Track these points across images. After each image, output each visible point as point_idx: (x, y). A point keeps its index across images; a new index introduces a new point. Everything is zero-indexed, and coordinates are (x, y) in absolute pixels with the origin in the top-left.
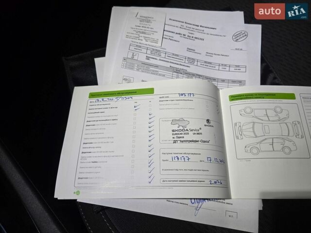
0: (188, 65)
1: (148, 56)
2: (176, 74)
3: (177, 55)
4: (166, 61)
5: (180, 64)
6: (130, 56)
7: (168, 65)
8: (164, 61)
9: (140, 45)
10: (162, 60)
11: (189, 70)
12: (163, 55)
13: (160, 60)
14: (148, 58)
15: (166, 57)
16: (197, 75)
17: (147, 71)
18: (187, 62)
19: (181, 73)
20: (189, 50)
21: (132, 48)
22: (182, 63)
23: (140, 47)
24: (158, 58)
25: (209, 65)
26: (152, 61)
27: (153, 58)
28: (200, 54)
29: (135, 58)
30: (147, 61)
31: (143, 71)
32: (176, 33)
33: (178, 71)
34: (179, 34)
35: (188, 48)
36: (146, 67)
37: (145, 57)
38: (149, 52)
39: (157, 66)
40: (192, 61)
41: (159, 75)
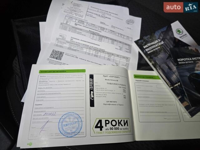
0: (100, 31)
1: (76, 23)
2: (92, 35)
3: (94, 25)
4: (87, 27)
5: (96, 30)
6: (65, 22)
7: (88, 29)
8: (86, 27)
9: (72, 17)
10: (85, 27)
11: (101, 34)
12: (85, 24)
13: (83, 26)
14: (76, 24)
15: (87, 25)
16: (105, 37)
17: (75, 32)
18: (99, 29)
19: (96, 35)
20: (101, 23)
21: (67, 18)
22: (96, 29)
23: (72, 18)
24: (82, 25)
25: (113, 32)
26: (78, 27)
27: (80, 25)
28: (108, 26)
29: (68, 23)
30: (76, 26)
31: (72, 32)
32: (95, 14)
33: (94, 34)
34: (96, 14)
35: (101, 22)
36: (74, 29)
37: (74, 24)
38: (77, 21)
39: (81, 30)
40: (103, 29)
41: (83, 35)
